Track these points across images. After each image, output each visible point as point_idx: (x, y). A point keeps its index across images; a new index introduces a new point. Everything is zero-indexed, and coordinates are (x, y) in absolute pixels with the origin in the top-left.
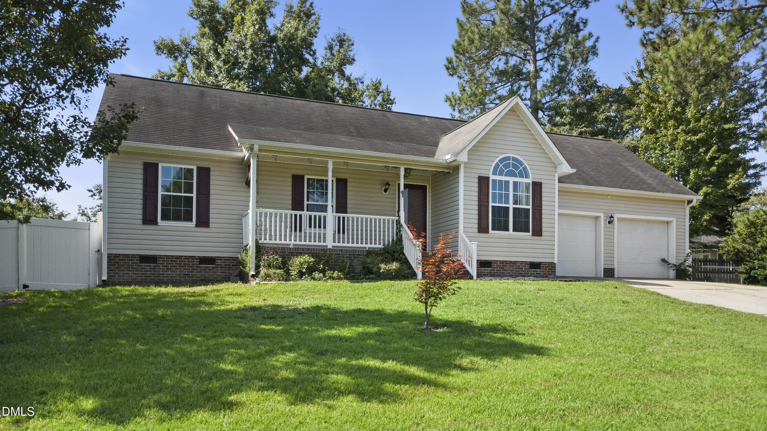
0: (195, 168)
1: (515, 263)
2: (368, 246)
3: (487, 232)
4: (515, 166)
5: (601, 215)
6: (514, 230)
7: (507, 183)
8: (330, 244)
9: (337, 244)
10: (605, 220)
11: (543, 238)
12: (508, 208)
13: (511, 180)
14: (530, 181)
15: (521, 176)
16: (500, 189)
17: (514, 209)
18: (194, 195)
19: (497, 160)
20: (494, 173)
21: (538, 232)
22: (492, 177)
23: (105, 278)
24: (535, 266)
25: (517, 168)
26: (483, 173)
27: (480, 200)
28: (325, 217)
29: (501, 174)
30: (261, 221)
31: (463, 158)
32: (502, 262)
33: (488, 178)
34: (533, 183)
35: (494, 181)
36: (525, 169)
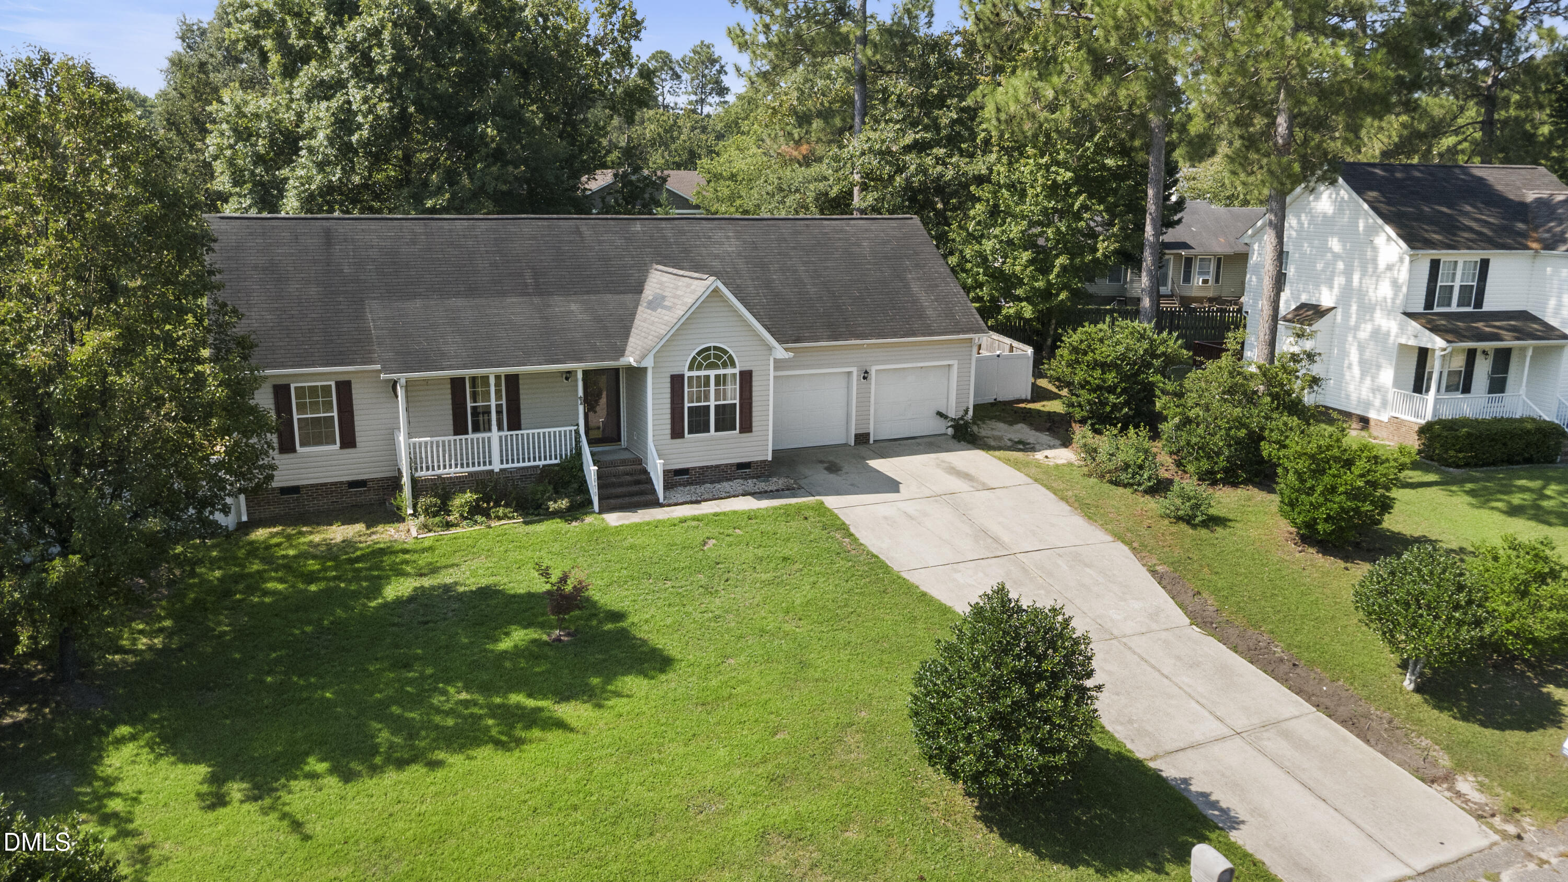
0: (333, 384)
1: (717, 466)
2: (543, 463)
3: (683, 437)
4: (718, 357)
5: (854, 370)
6: (717, 430)
7: (707, 378)
8: (496, 466)
9: (505, 466)
10: (858, 376)
11: (753, 434)
12: (708, 407)
13: (712, 373)
14: (736, 371)
15: (725, 365)
16: (699, 386)
17: (716, 406)
18: (335, 414)
19: (694, 354)
20: (691, 368)
21: (747, 427)
22: (688, 374)
23: (244, 518)
24: (741, 466)
25: (719, 358)
26: (676, 371)
27: (673, 403)
28: (489, 438)
29: (699, 367)
30: (415, 453)
31: (648, 363)
32: (701, 468)
33: (682, 376)
34: (741, 373)
35: (690, 378)
36: (730, 357)
